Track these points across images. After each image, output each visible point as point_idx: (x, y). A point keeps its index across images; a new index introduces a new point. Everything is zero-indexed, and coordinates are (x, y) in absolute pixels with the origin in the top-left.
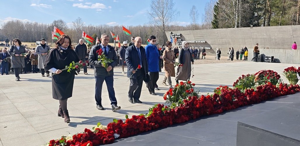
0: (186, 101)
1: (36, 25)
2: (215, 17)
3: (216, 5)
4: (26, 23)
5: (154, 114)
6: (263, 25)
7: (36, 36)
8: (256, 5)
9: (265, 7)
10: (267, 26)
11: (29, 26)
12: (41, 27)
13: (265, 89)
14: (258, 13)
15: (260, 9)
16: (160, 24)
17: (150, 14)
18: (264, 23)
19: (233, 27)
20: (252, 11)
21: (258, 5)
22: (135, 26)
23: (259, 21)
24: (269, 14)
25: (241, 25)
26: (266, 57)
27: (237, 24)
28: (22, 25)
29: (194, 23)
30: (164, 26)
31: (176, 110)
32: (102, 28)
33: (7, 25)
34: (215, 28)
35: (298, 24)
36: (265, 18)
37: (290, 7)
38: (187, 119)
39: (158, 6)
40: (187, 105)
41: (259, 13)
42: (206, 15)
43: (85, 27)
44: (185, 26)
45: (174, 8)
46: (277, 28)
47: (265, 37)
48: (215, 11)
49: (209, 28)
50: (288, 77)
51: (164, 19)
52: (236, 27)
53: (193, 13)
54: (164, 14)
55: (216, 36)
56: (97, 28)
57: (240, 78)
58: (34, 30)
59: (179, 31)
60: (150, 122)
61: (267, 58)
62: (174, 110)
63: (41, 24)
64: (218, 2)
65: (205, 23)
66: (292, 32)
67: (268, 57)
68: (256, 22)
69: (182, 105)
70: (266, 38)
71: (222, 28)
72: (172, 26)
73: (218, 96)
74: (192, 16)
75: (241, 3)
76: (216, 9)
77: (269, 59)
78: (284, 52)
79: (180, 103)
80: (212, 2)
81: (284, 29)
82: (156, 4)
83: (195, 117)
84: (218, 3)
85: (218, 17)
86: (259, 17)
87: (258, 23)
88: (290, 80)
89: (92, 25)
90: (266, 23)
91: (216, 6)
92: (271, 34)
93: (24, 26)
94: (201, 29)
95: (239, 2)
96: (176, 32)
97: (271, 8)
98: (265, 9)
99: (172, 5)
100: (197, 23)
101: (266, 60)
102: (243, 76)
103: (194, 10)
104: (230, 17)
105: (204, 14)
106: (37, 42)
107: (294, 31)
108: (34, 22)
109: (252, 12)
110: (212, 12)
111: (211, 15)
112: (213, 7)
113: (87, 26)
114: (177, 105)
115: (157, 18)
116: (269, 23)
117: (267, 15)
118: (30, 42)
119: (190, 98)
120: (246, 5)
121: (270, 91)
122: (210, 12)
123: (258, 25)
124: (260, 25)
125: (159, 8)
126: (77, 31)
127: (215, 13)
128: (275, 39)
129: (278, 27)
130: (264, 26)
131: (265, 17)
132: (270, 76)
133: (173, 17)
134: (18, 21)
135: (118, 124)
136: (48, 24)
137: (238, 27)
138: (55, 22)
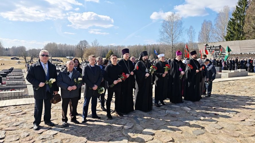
1: (65, 45)
11: (60, 45)
33: (47, 46)
53: (191, 32)
58: (64, 49)
63: (68, 45)
103: (191, 30)
106: (67, 57)
118: (62, 57)
133: (181, 34)
134: (54, 43)
138: (81, 42)
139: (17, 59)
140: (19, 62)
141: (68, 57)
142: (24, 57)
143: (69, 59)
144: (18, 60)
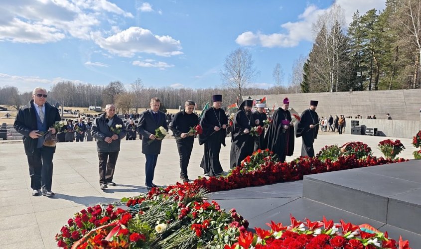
0: (263, 166)
1: (89, 87)
2: (305, 78)
3: (307, 63)
4: (78, 84)
5: (233, 175)
6: (368, 88)
7: (89, 100)
8: (359, 63)
9: (371, 65)
10: (373, 90)
11: (82, 88)
12: (95, 89)
13: (348, 160)
14: (361, 73)
15: (365, 68)
16: (235, 86)
17: (223, 74)
18: (370, 86)
19: (328, 91)
20: (354, 70)
21: (362, 63)
22: (205, 89)
23: (363, 84)
24: (377, 74)
25: (338, 88)
26: (367, 129)
27: (333, 87)
28: (74, 87)
29: (278, 86)
30: (240, 89)
31: (253, 173)
32: (165, 90)
33: (57, 87)
34: (305, 92)
35: (415, 88)
36: (371, 80)
37: (404, 66)
38: (264, 182)
39: (233, 64)
40: (264, 169)
41: (363, 73)
42: (294, 76)
43: (145, 90)
44: (267, 89)
45: (253, 66)
46: (384, 93)
47: (368, 104)
48: (305, 71)
49: (298, 92)
50: (383, 151)
51: (241, 80)
52: (332, 91)
53: (277, 72)
54: (241, 74)
55: (305, 102)
56: (159, 92)
57: (323, 149)
58: (87, 93)
59: (259, 96)
60: (230, 181)
61: (368, 131)
62: (251, 173)
63: (95, 86)
64: (310, 60)
65: (293, 86)
66: (403, 98)
67: (370, 129)
68: (360, 84)
69: (259, 169)
70: (370, 106)
71: (313, 92)
72: (250, 89)
73: (296, 164)
74: (276, 76)
75: (339, 61)
76: (306, 68)
77: (372, 131)
78: (391, 123)
79: (257, 167)
80: (301, 59)
81: (393, 94)
82: (231, 62)
83: (271, 182)
84: (308, 61)
85: (308, 78)
86: (363, 78)
87: (362, 86)
88: (385, 155)
89: (154, 88)
90: (372, 86)
91: (307, 65)
92: (376, 101)
93: (76, 88)
94: (287, 93)
95: (336, 60)
96: (255, 96)
97: (379, 67)
98: (372, 68)
99: (250, 63)
100: (282, 85)
101: (367, 132)
102: (326, 147)
103: (278, 69)
104: (324, 78)
105: (291, 73)
106: (90, 107)
107: (406, 96)
108: (86, 84)
109: (354, 72)
110: (302, 72)
111: (300, 75)
112: (303, 65)
113: (148, 89)
114: (255, 170)
115: (232, 79)
116: (377, 86)
117: (374, 75)
118: (82, 107)
119: (267, 164)
120: (345, 64)
121: (354, 163)
122: (299, 71)
123: (361, 89)
124: (364, 88)
125: (235, 66)
126: (135, 94)
127: (305, 74)
128: (381, 107)
129: (387, 91)
130: (370, 90)
131: (371, 78)
132: (358, 148)
133: (251, 78)
134: (69, 82)
135: (203, 181)
136: (102, 86)
137: (334, 91)
138: (112, 84)
139: (4, 110)
140: (8, 116)
141: (92, 107)
142: (16, 106)
143: (94, 110)
144: (6, 112)
